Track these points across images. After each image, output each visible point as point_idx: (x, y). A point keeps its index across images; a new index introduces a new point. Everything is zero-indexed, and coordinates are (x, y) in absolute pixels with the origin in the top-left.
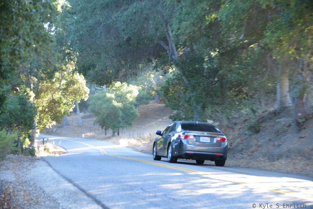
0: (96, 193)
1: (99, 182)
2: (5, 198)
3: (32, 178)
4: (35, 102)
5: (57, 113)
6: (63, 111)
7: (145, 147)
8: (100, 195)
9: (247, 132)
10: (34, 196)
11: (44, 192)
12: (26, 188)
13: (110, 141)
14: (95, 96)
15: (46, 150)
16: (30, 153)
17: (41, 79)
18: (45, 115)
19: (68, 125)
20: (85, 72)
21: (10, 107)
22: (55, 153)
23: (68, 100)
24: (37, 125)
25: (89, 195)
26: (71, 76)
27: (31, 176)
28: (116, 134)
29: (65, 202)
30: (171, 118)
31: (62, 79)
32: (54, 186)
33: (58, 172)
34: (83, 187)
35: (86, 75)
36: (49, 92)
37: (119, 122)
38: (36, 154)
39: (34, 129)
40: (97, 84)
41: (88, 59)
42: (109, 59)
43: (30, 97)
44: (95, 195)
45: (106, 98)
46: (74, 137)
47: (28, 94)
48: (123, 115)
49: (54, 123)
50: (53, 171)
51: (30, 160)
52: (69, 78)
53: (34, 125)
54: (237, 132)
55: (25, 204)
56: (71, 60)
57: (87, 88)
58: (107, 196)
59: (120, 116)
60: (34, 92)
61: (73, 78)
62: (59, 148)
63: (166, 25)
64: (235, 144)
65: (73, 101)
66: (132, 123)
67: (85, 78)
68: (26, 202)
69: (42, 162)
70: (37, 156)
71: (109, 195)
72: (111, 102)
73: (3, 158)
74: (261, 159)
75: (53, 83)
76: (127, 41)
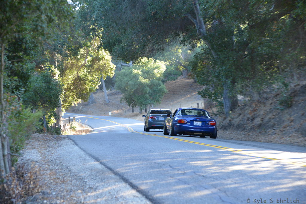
0: (123, 171)
1: (127, 160)
2: (31, 177)
3: (58, 157)
4: (60, 80)
5: (82, 91)
6: (88, 88)
8: (127, 173)
9: (279, 107)
10: (60, 175)
11: (70, 170)
12: (52, 167)
13: (138, 118)
14: (121, 73)
15: (72, 129)
16: (56, 132)
17: (65, 56)
18: (70, 93)
19: (94, 102)
20: (110, 48)
21: (34, 86)
22: (81, 131)
23: (94, 77)
24: (63, 103)
25: (116, 173)
26: (97, 53)
27: (57, 155)
29: (92, 180)
30: (199, 93)
31: (87, 56)
32: (81, 164)
33: (84, 151)
34: (110, 165)
35: (111, 51)
36: (74, 69)
37: (146, 99)
38: (62, 133)
39: (59, 107)
40: (123, 60)
41: (113, 34)
42: (135, 34)
43: (55, 74)
44: (123, 173)
45: (132, 74)
46: (100, 115)
47: (52, 71)
48: (150, 91)
49: (80, 101)
50: (80, 150)
51: (55, 138)
52: (94, 55)
53: (59, 103)
54: (268, 107)
55: (51, 182)
56: (96, 36)
57: (113, 64)
58: (135, 174)
59: (148, 93)
60: (58, 69)
61: (98, 54)
62: (85, 127)
64: (266, 119)
65: (98, 78)
66: (160, 99)
67: (110, 54)
68: (52, 181)
69: (68, 141)
70: (63, 134)
71: (136, 173)
72: (138, 79)
73: (28, 137)
74: (293, 134)
75: (78, 60)
76: (154, 14)
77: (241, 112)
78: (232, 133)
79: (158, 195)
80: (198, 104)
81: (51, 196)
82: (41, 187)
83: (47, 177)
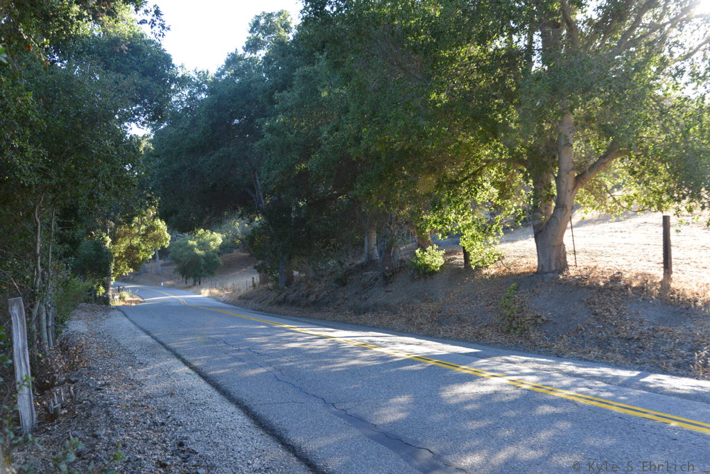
0: (176, 346)
1: (180, 334)
2: (76, 351)
3: (106, 329)
4: (111, 248)
5: (134, 260)
6: (141, 257)
7: (227, 297)
8: (180, 348)
9: (333, 285)
10: (108, 349)
11: (119, 344)
12: (99, 340)
13: (191, 290)
14: (176, 244)
15: (122, 299)
16: (104, 302)
17: (118, 224)
18: (122, 262)
19: (146, 272)
20: (166, 218)
21: (84, 252)
22: (131, 302)
23: (147, 246)
24: (113, 272)
25: (168, 348)
26: (152, 222)
27: (105, 327)
28: (197, 283)
29: (142, 355)
30: (255, 268)
31: (141, 224)
32: (131, 338)
33: (135, 324)
34: (162, 340)
35: (167, 222)
36: (127, 237)
37: (201, 271)
38: (110, 303)
39: (109, 276)
40: (179, 230)
41: (171, 204)
42: (193, 205)
43: (106, 242)
44: (175, 348)
45: (188, 245)
46: (152, 285)
47: (103, 238)
48: (205, 263)
49: (131, 270)
50: (130, 322)
51: (103, 309)
52: (149, 224)
53: (109, 272)
54: (323, 285)
55: (98, 357)
56: (152, 205)
57: (169, 234)
58: (187, 350)
59: (202, 265)
60: (110, 237)
61: (153, 224)
62: (136, 297)
63: (254, 172)
64: (322, 295)
65: (152, 248)
67: (166, 224)
68: (99, 355)
69: (117, 312)
70: (112, 305)
71: (189, 349)
72: (193, 250)
73: (75, 307)
74: (347, 312)
75: (131, 228)
76: (212, 187)
77: (296, 288)
78: (286, 309)
79: (212, 372)
80: (253, 278)
81: (97, 371)
82: (87, 361)
83: (93, 351)
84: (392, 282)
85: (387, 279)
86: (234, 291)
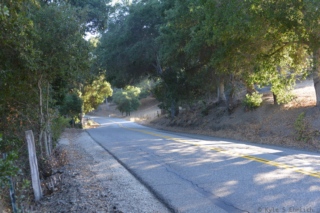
3: (79, 143)
4: (82, 97)
5: (94, 103)
6: (98, 102)
7: (144, 122)
9: (201, 115)
10: (80, 154)
11: (85, 151)
12: (75, 149)
13: (125, 119)
14: (116, 94)
15: (89, 124)
16: (79, 127)
17: (85, 85)
18: (88, 105)
19: (101, 110)
20: (110, 81)
21: (67, 101)
22: (93, 126)
23: (101, 96)
24: (83, 110)
25: (110, 153)
27: (78, 141)
28: (128, 115)
29: (97, 157)
30: (158, 106)
31: (97, 84)
32: (91, 147)
33: (94, 139)
34: (107, 148)
35: (111, 83)
36: (90, 92)
37: (130, 108)
38: (82, 128)
39: (81, 113)
40: (117, 87)
41: (112, 73)
42: (123, 74)
43: (79, 94)
45: (122, 95)
46: (105, 116)
47: (78, 93)
48: (132, 104)
49: (93, 109)
50: (91, 139)
51: (78, 131)
52: (101, 84)
53: (81, 110)
54: (195, 115)
56: (102, 74)
57: (112, 89)
58: (120, 154)
60: (81, 92)
61: (103, 84)
62: (96, 123)
63: (156, 54)
64: (194, 121)
65: (103, 97)
66: (137, 108)
68: (75, 157)
69: (85, 133)
71: (122, 153)
72: (125, 97)
73: (63, 131)
74: (208, 130)
75: (92, 87)
76: (133, 63)
77: (180, 117)
78: (175, 128)
79: (132, 167)
80: (158, 111)
81: (73, 167)
82: (68, 161)
83: (72, 156)
84: (233, 113)
85: (230, 111)
86: (148, 118)
